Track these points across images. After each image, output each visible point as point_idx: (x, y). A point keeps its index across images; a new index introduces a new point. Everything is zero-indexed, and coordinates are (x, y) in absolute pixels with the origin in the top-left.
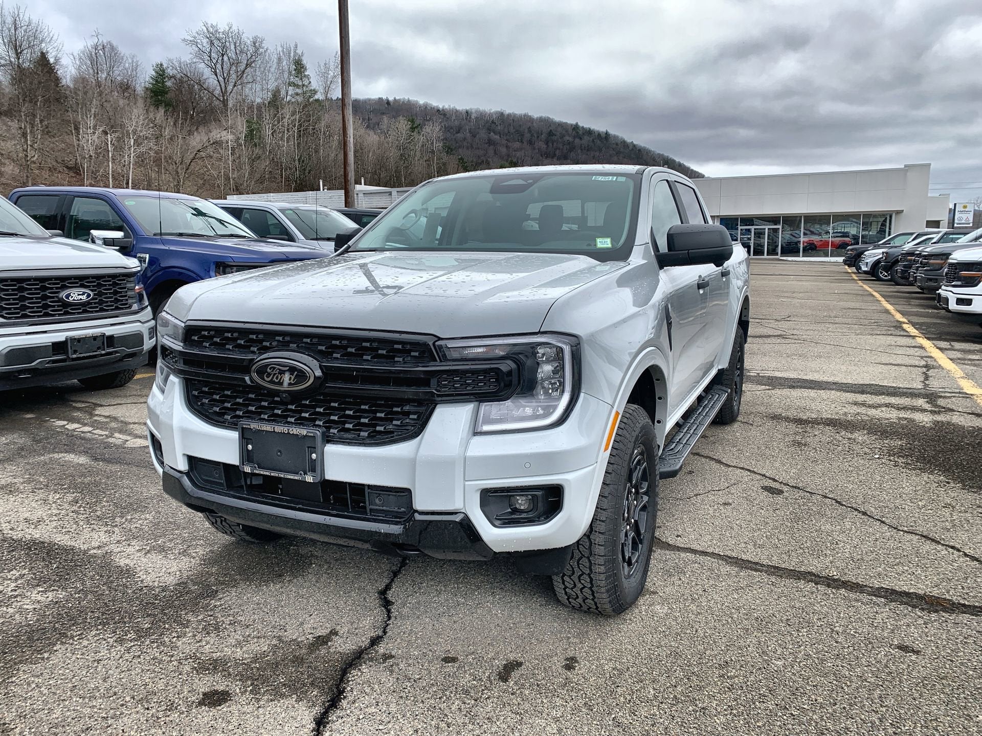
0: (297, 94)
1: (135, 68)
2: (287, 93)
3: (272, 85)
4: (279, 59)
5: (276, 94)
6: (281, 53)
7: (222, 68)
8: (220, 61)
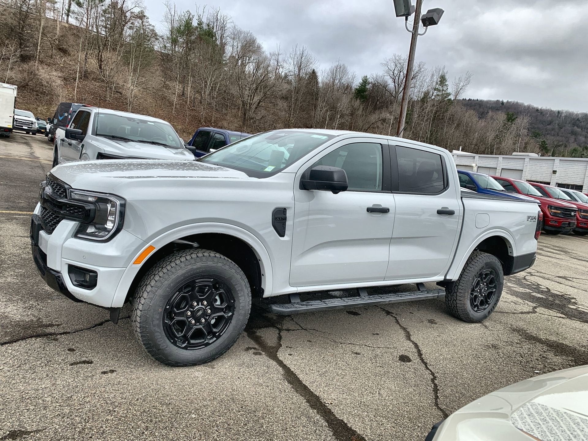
0: (438, 95)
1: (353, 78)
2: (433, 94)
3: (425, 89)
4: (433, 75)
5: (427, 94)
6: (435, 72)
7: (399, 79)
8: (398, 75)
